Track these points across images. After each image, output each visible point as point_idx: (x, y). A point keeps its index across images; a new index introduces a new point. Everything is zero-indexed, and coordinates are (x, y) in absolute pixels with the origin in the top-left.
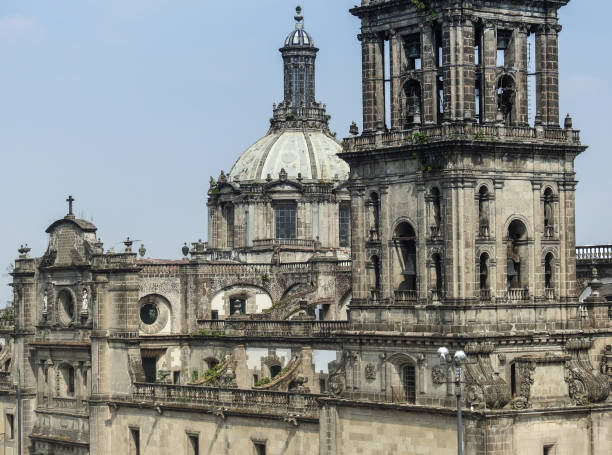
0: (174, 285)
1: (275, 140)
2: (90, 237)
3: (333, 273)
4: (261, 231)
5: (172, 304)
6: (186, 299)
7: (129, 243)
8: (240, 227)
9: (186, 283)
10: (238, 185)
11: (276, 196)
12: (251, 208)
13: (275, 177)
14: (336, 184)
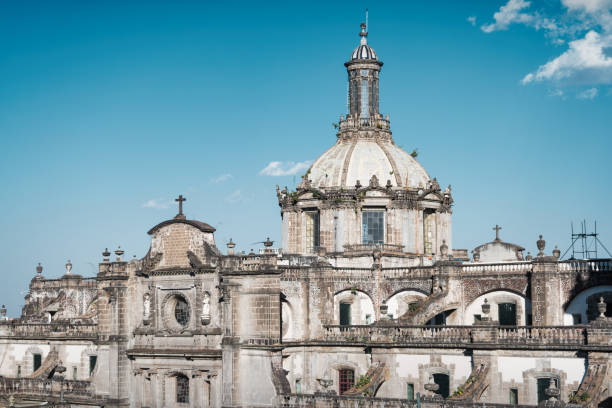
0: (296, 290)
1: (353, 147)
2: (209, 236)
3: (459, 277)
4: (350, 236)
5: (295, 308)
6: (308, 304)
7: (269, 244)
8: (327, 233)
9: (308, 288)
10: (323, 191)
11: (367, 202)
12: (342, 213)
13: (365, 184)
14: (420, 192)
